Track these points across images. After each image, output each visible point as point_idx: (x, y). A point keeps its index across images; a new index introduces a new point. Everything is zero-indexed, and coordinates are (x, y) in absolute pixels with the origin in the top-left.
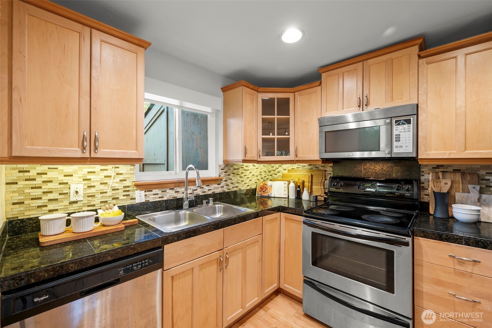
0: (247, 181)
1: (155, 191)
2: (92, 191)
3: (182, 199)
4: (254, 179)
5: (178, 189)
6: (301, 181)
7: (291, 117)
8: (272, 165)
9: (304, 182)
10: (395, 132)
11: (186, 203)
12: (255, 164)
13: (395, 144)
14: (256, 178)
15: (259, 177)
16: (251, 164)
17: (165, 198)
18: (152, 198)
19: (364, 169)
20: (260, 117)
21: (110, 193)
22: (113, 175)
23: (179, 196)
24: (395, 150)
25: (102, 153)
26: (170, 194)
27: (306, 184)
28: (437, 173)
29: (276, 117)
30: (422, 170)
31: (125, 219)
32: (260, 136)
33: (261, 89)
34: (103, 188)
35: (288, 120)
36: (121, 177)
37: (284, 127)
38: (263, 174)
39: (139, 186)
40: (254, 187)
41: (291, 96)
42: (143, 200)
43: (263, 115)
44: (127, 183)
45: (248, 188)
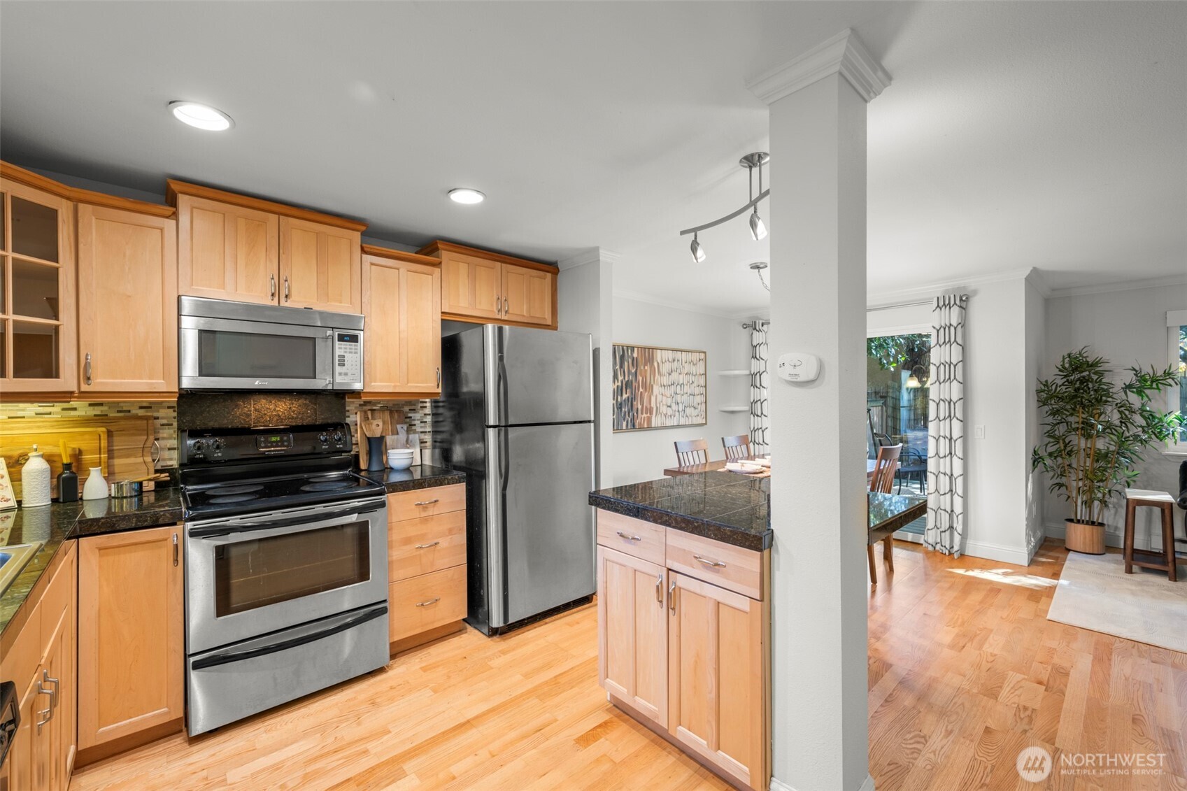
6: (67, 452)
7: (65, 267)
10: (338, 352)
13: (338, 369)
19: (256, 410)
24: (338, 379)
28: (365, 412)
29: (10, 255)
30: (347, 408)
35: (53, 273)
41: (61, 206)
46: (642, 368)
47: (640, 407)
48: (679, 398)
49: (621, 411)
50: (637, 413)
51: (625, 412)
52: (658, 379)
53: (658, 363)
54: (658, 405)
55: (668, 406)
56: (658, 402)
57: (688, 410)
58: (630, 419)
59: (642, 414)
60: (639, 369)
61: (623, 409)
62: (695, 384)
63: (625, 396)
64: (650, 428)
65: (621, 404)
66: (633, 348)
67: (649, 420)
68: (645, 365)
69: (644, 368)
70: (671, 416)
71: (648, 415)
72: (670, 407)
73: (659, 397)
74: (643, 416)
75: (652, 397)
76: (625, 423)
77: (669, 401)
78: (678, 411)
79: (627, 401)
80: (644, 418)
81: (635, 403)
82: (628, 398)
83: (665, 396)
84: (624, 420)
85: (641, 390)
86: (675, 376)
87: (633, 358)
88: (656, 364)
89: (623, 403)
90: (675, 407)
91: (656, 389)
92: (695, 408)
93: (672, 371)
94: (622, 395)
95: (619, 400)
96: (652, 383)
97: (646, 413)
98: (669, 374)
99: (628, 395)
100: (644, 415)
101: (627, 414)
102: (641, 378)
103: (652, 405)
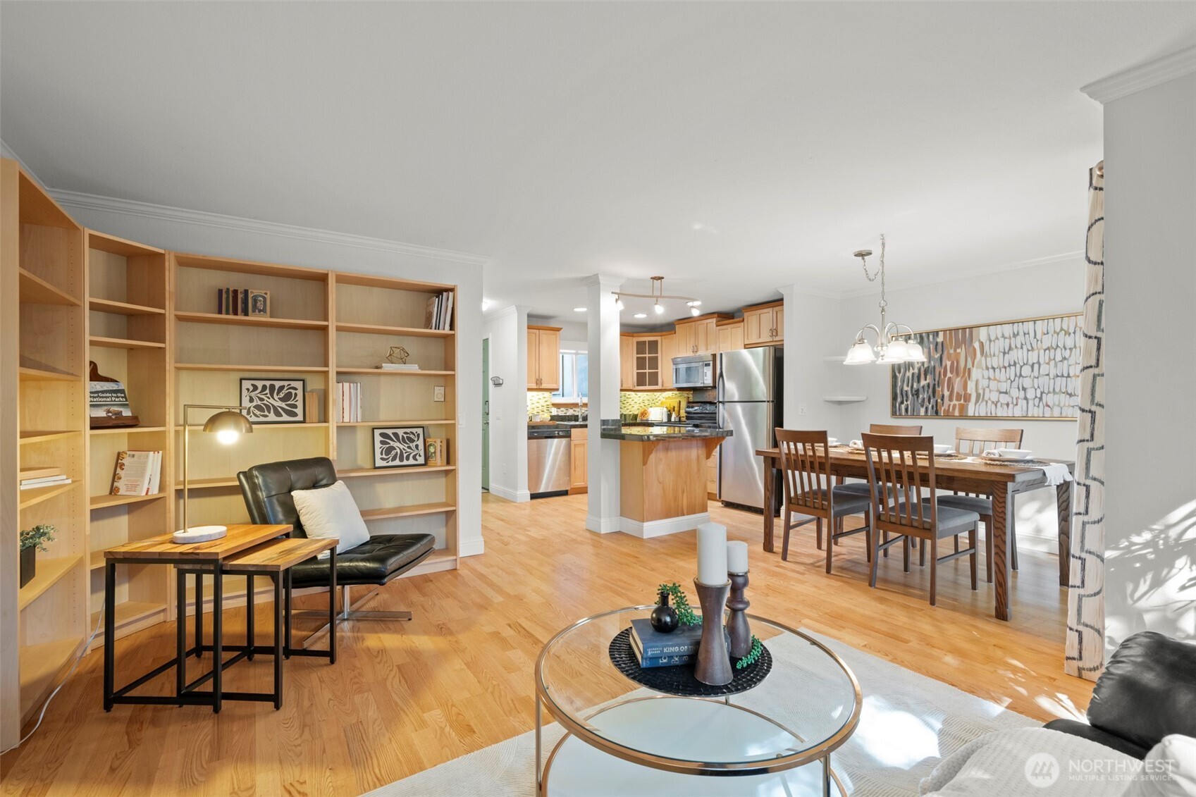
0: (630, 407)
1: (562, 409)
2: (533, 406)
3: (578, 416)
4: (636, 406)
5: (575, 409)
6: (672, 407)
7: (659, 355)
8: (655, 393)
9: (674, 407)
10: (705, 371)
11: (580, 420)
12: (637, 393)
13: (705, 378)
14: (638, 405)
15: (642, 405)
16: (633, 393)
17: (568, 414)
18: (561, 414)
20: (635, 356)
21: (541, 408)
22: (542, 398)
23: (576, 414)
24: (705, 382)
25: (544, 386)
26: (570, 412)
27: (676, 409)
29: (647, 355)
31: (551, 420)
32: (635, 371)
33: (635, 335)
34: (538, 405)
35: (657, 358)
36: (545, 400)
37: (654, 363)
38: (647, 403)
39: (554, 405)
40: (636, 413)
41: (658, 339)
42: (556, 414)
43: (637, 354)
44: (548, 403)
45: (631, 413)
46: (952, 351)
47: (946, 393)
48: (1027, 382)
49: (918, 397)
50: (942, 400)
51: (924, 399)
52: (980, 361)
53: (982, 345)
54: (981, 391)
55: (1001, 393)
56: (980, 387)
57: (1049, 399)
58: (930, 406)
59: (951, 400)
60: (945, 353)
61: (921, 396)
62: (1072, 361)
63: (923, 383)
64: (963, 416)
65: (917, 391)
66: (936, 333)
67: (963, 408)
68: (958, 346)
69: (955, 350)
70: (1008, 405)
71: (962, 402)
72: (1006, 393)
73: (983, 383)
74: (952, 403)
75: (969, 383)
76: (922, 411)
77: (1004, 387)
78: (1026, 398)
79: (926, 388)
80: (954, 406)
81: (939, 389)
82: (929, 385)
83: (995, 379)
84: (922, 406)
85: (949, 375)
86: (1016, 355)
87: (937, 344)
88: (976, 345)
89: (921, 390)
90: (1015, 393)
91: (976, 373)
92: (1070, 395)
93: (1010, 349)
94: (919, 381)
95: (915, 386)
96: (969, 365)
97: (957, 400)
98: (1004, 353)
99: (928, 381)
100: (955, 402)
101: (926, 400)
102: (949, 364)
103: (969, 391)
